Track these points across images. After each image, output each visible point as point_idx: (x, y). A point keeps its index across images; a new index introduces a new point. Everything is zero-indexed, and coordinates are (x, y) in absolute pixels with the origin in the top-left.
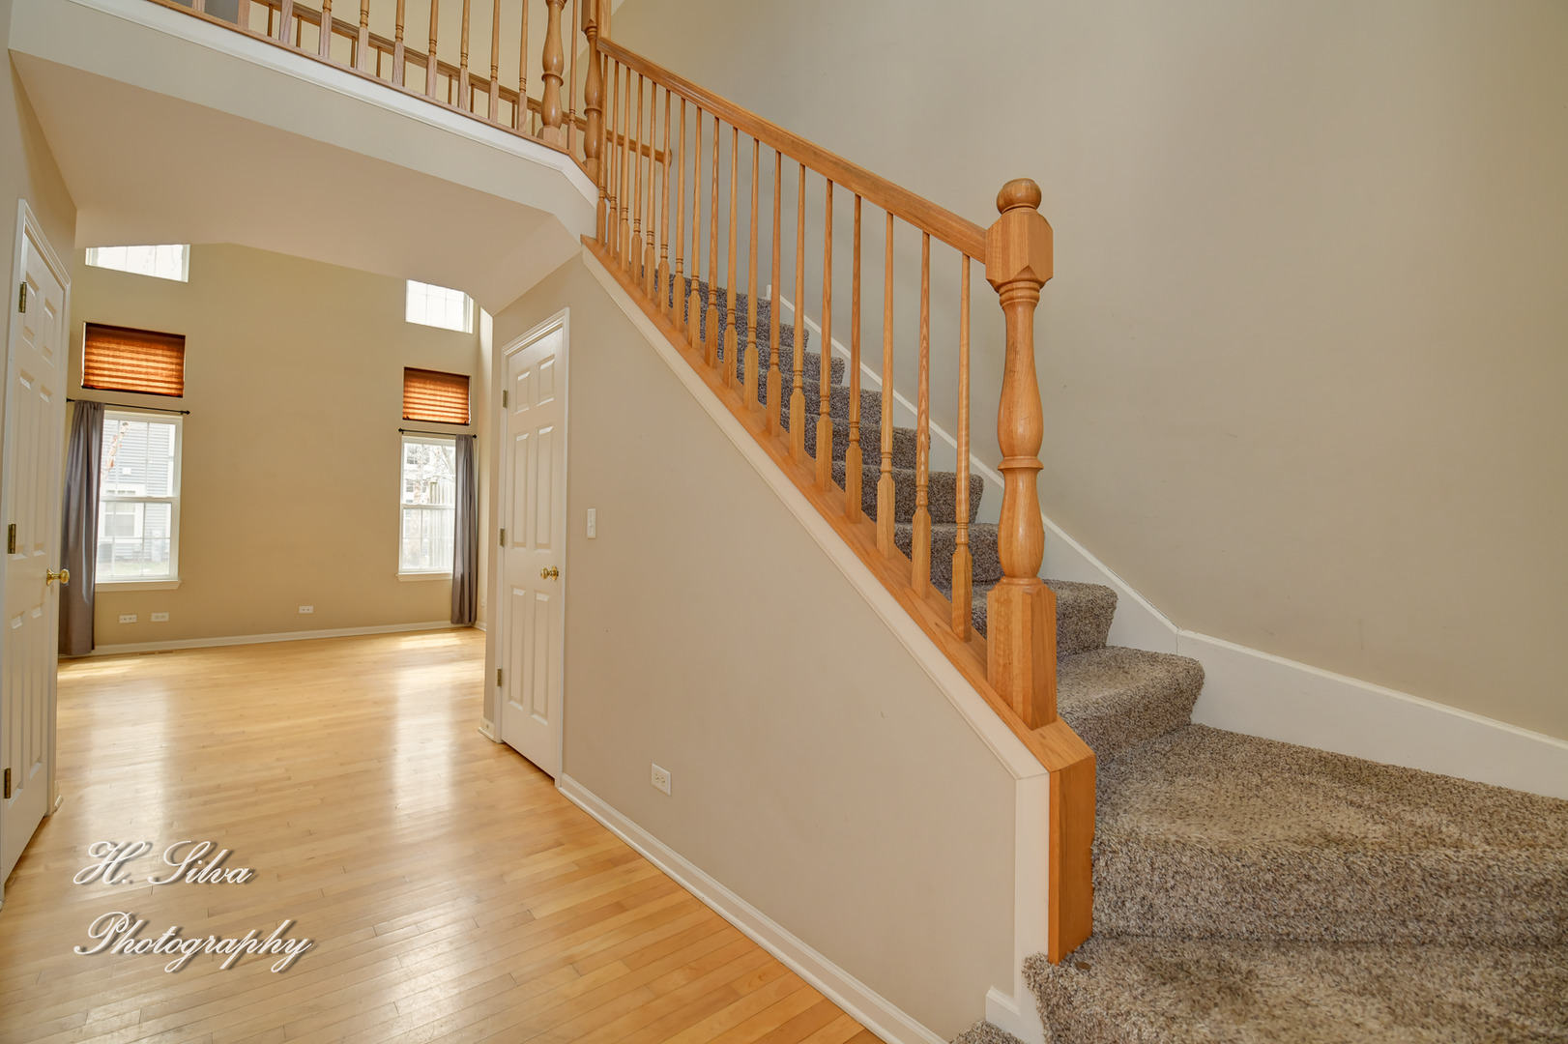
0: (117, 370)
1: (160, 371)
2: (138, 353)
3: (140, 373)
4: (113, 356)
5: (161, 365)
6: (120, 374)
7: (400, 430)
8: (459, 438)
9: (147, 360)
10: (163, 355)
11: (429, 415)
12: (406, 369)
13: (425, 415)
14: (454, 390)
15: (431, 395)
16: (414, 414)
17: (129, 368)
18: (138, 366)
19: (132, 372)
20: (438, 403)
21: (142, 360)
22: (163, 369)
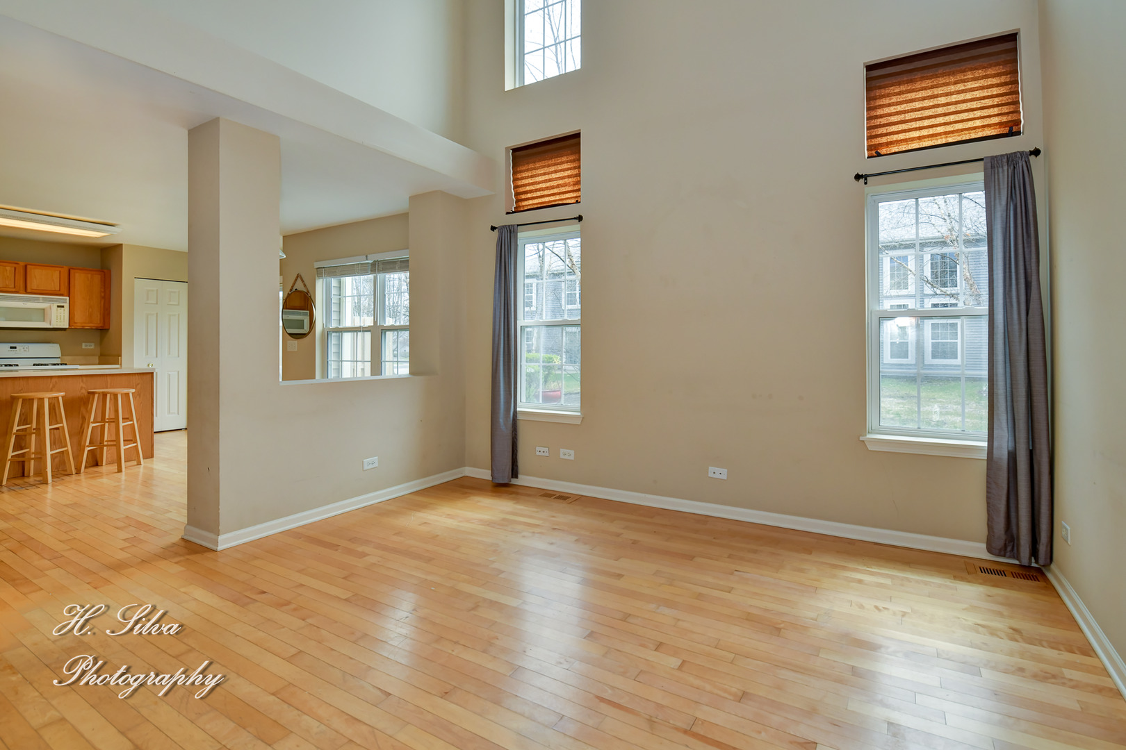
0: (536, 190)
1: (567, 180)
2: (549, 166)
3: (553, 187)
4: (532, 177)
5: (566, 173)
6: (539, 194)
7: (858, 177)
8: (992, 165)
9: (556, 172)
10: (567, 162)
11: (920, 138)
12: (870, 68)
13: (913, 139)
14: (981, 73)
15: (924, 99)
16: (888, 144)
17: (544, 185)
18: (550, 180)
19: (547, 188)
20: (940, 110)
21: (552, 173)
22: (569, 177)
